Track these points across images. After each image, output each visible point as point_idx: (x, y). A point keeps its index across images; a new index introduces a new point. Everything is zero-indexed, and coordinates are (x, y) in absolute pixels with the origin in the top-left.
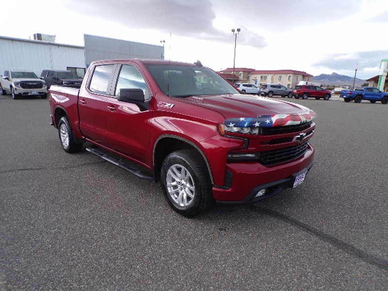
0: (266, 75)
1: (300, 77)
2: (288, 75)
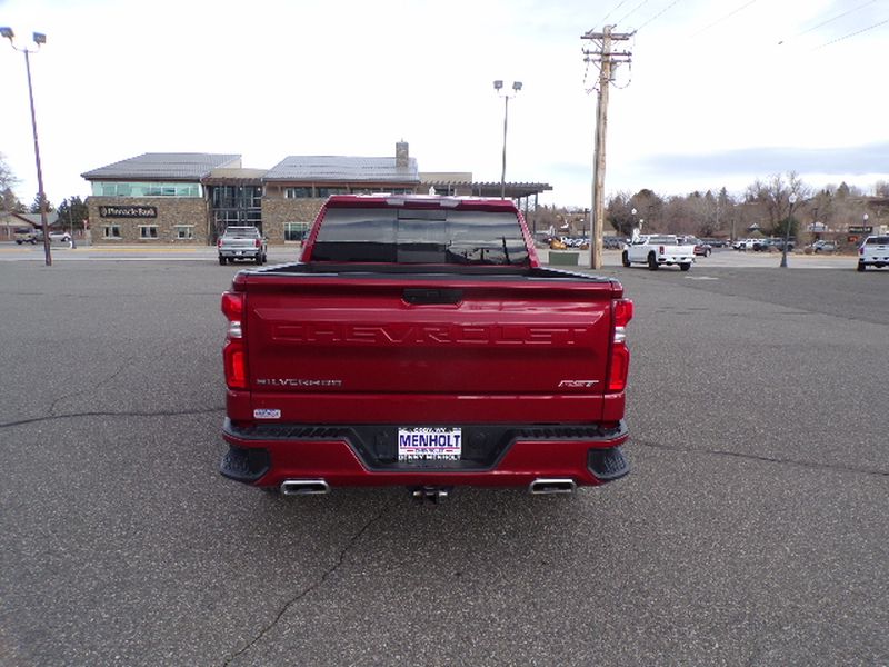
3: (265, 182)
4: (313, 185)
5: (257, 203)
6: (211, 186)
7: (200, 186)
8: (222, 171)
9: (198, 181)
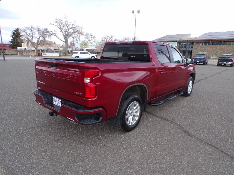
3: (195, 41)
4: (210, 41)
5: (192, 47)
6: (180, 43)
7: (177, 43)
8: (185, 39)
9: (176, 42)
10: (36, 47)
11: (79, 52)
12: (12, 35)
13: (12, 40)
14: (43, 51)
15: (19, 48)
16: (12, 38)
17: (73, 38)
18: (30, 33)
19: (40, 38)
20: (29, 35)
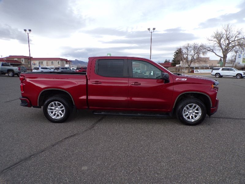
0: (42, 61)
1: (65, 62)
2: (58, 61)
10: (189, 64)
11: (221, 68)
12: (175, 54)
13: (174, 59)
14: (197, 68)
15: (177, 65)
16: (175, 57)
17: (236, 52)
18: (186, 52)
19: (194, 55)
20: (184, 53)
